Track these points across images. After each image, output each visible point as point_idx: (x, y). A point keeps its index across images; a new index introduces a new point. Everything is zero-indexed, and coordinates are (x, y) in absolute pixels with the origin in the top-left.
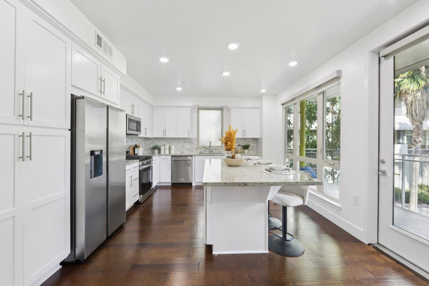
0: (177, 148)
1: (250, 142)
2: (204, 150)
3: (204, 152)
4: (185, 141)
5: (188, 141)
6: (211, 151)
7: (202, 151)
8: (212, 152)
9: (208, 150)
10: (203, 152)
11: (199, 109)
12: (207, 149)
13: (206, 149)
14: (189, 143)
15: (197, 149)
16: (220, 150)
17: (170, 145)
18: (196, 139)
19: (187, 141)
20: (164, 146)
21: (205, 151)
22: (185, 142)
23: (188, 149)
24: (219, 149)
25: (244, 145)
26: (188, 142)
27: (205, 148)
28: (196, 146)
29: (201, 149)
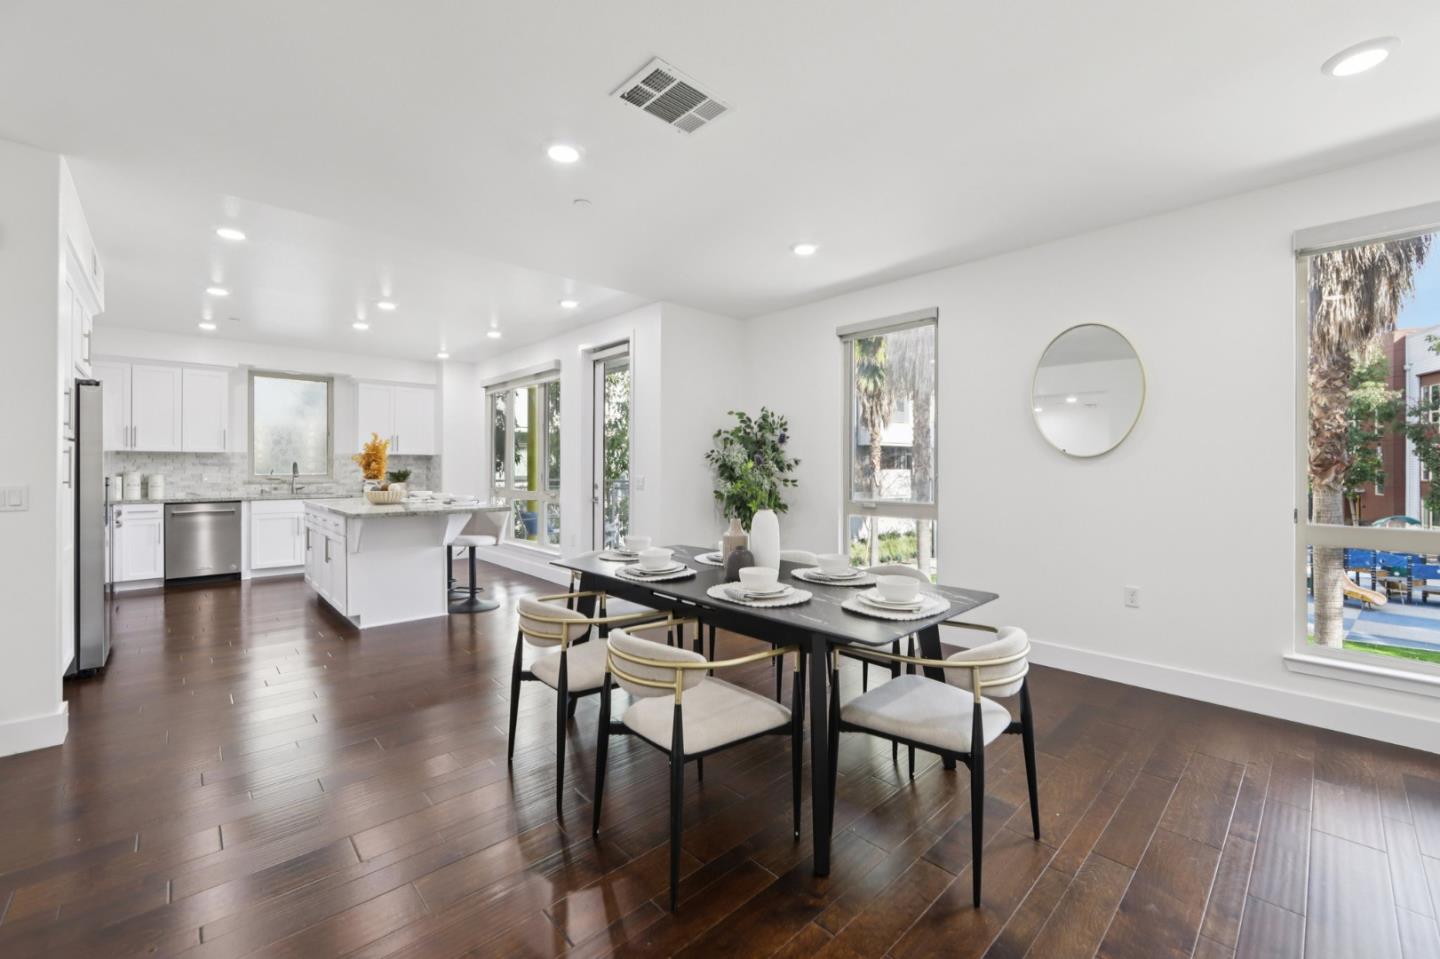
0: (172, 483)
1: (411, 465)
2: (273, 486)
3: (274, 492)
4: (204, 461)
5: (215, 461)
6: (297, 489)
7: (266, 488)
8: (299, 491)
9: (286, 486)
10: (270, 492)
11: (253, 373)
12: (284, 482)
13: (279, 484)
14: (217, 468)
15: (250, 483)
16: (325, 485)
17: (146, 472)
18: (242, 456)
19: (210, 461)
20: (121, 475)
21: (275, 489)
22: (205, 464)
23: (213, 486)
24: (322, 483)
25: (395, 471)
26: (214, 465)
27: (277, 482)
28: (245, 477)
29: (260, 483)
